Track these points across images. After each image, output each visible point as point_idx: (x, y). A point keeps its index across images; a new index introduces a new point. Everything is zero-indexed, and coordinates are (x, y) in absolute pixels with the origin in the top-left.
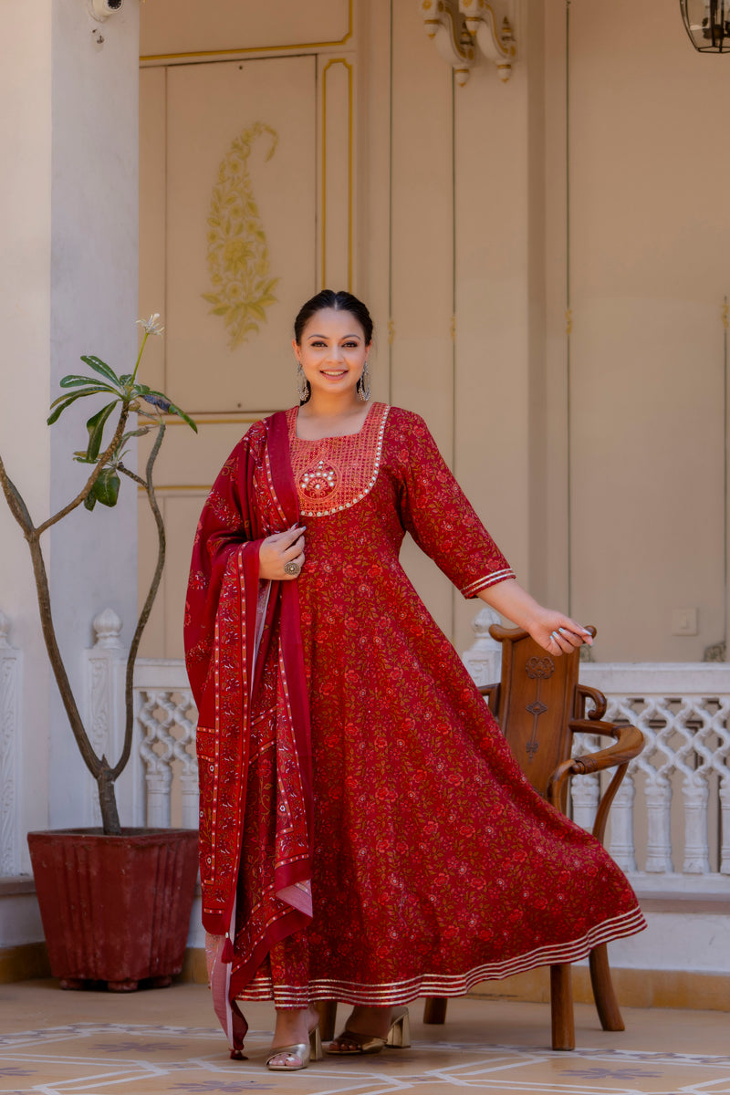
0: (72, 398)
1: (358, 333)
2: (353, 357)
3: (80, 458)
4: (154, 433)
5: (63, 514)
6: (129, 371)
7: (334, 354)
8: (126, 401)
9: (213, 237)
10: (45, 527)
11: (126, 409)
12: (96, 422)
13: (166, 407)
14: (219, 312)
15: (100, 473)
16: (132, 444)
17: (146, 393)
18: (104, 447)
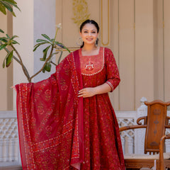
0: (39, 45)
1: (96, 30)
2: (94, 35)
3: (41, 59)
4: (60, 53)
5: (37, 74)
6: (53, 38)
7: (90, 34)
8: (53, 45)
9: (74, 4)
10: (32, 77)
11: (53, 47)
12: (45, 51)
13: (63, 47)
14: (76, 22)
15: (46, 63)
16: (54, 56)
17: (58, 43)
18: (47, 57)
